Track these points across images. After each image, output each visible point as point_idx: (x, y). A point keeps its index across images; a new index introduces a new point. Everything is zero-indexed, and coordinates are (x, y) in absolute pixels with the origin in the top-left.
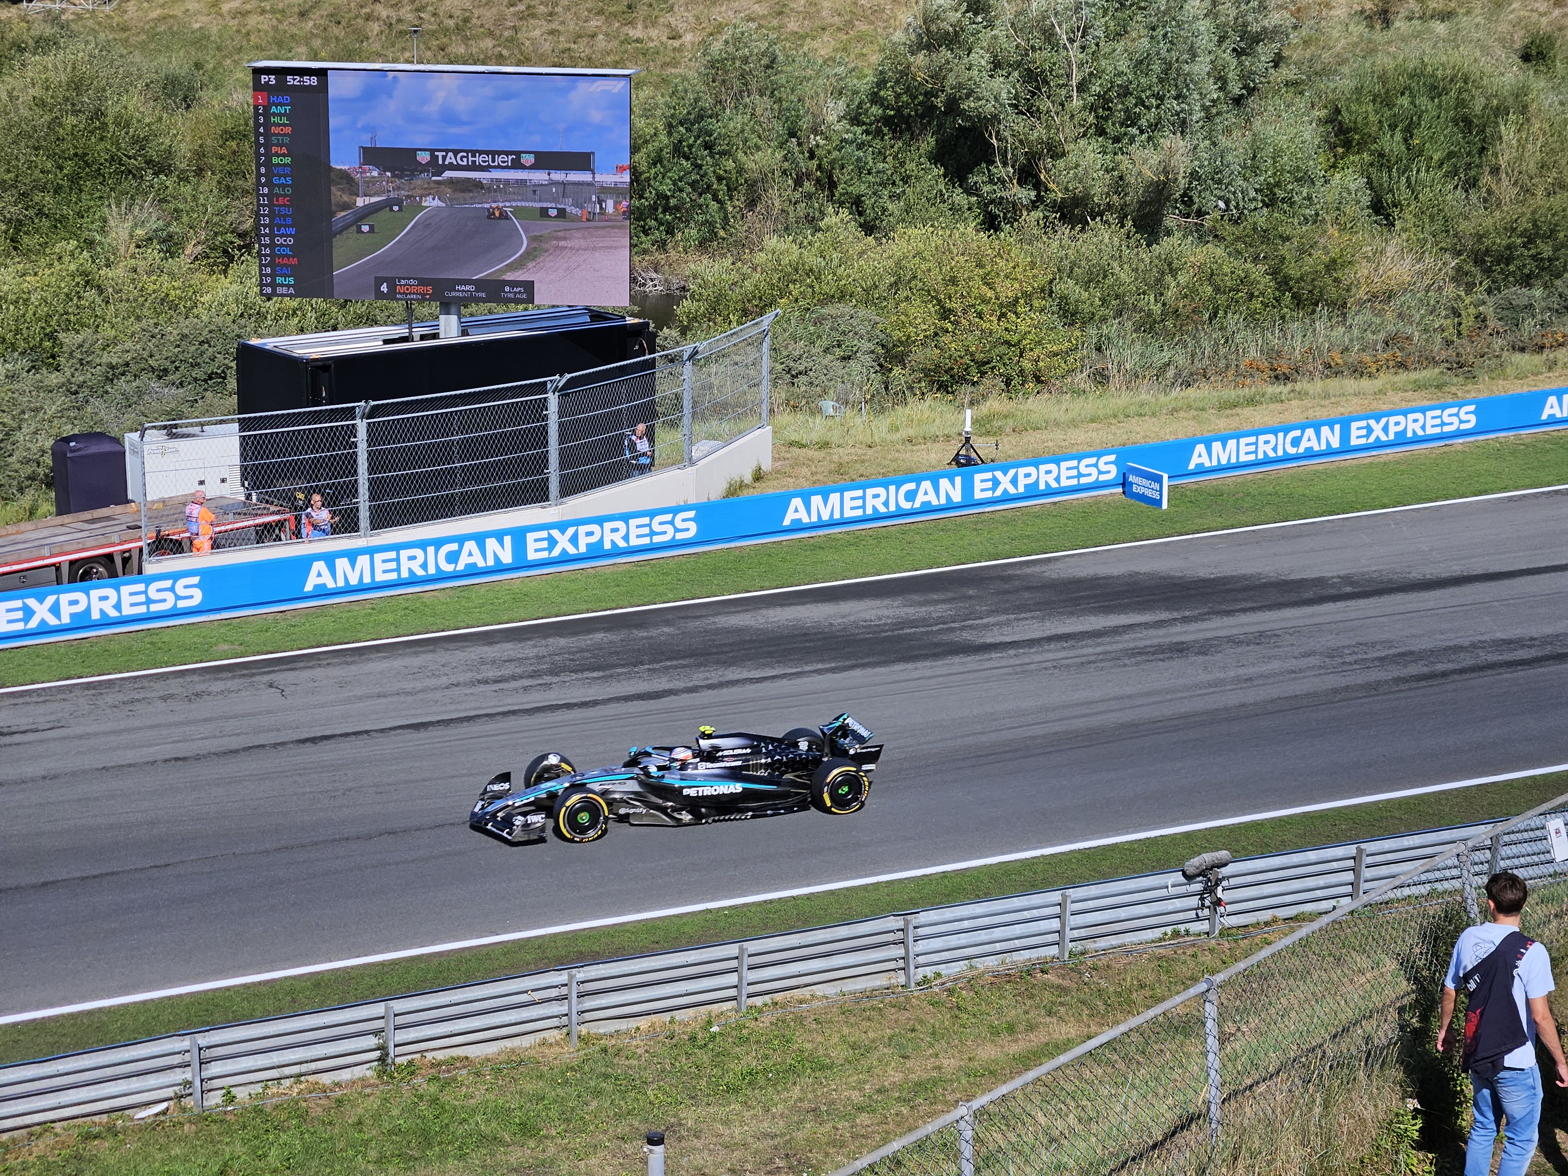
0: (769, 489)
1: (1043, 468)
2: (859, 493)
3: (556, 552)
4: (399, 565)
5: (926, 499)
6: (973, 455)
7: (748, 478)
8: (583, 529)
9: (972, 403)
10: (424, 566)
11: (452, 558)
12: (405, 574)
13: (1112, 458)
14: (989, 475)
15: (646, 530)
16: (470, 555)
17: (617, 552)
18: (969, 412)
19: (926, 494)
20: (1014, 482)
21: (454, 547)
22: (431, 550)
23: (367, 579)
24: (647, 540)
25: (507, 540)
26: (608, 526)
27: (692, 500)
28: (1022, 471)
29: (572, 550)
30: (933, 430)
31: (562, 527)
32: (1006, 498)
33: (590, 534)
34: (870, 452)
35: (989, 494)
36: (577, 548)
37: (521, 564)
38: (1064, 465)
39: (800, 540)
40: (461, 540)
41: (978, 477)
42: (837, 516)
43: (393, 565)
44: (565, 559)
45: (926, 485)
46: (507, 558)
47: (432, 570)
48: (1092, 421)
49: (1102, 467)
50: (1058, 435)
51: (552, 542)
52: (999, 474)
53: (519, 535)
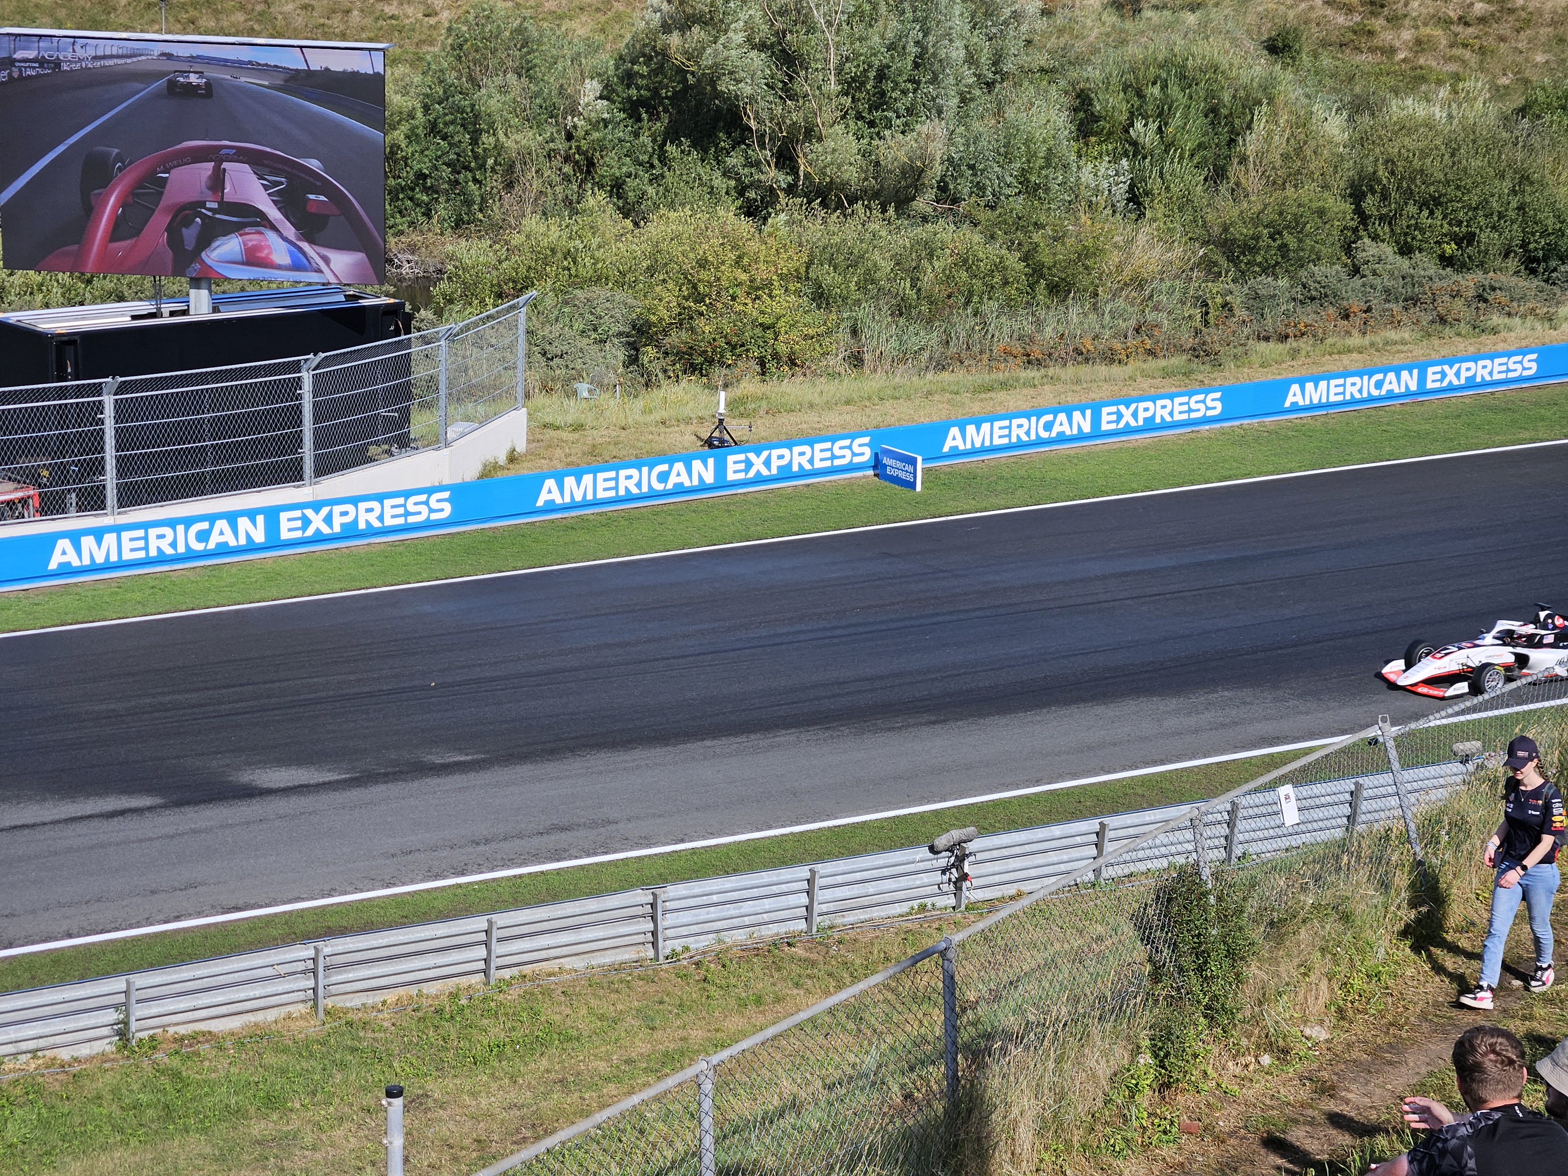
0: (523, 470)
1: (797, 450)
2: (612, 474)
3: (310, 532)
4: (147, 543)
5: (678, 480)
6: (727, 437)
7: (502, 459)
8: (337, 509)
9: (726, 386)
10: (173, 544)
11: (203, 536)
12: (153, 553)
13: (866, 440)
14: (742, 457)
15: (401, 511)
16: (222, 534)
17: (371, 532)
18: (723, 394)
19: (679, 475)
20: (767, 463)
21: (205, 525)
22: (180, 528)
23: (114, 558)
24: (401, 521)
25: (260, 519)
26: (362, 506)
27: (446, 481)
28: (775, 453)
29: (326, 530)
30: (687, 411)
31: (317, 506)
32: (759, 480)
33: (344, 514)
34: (623, 434)
35: (742, 476)
36: (331, 527)
37: (274, 542)
38: (818, 447)
39: (552, 521)
40: (212, 518)
41: (731, 459)
42: (590, 497)
43: (141, 544)
44: (319, 538)
45: (679, 466)
46: (259, 537)
47: (181, 549)
48: (848, 403)
49: (857, 449)
50: (812, 418)
51: (306, 522)
52: (752, 456)
53: (272, 515)
